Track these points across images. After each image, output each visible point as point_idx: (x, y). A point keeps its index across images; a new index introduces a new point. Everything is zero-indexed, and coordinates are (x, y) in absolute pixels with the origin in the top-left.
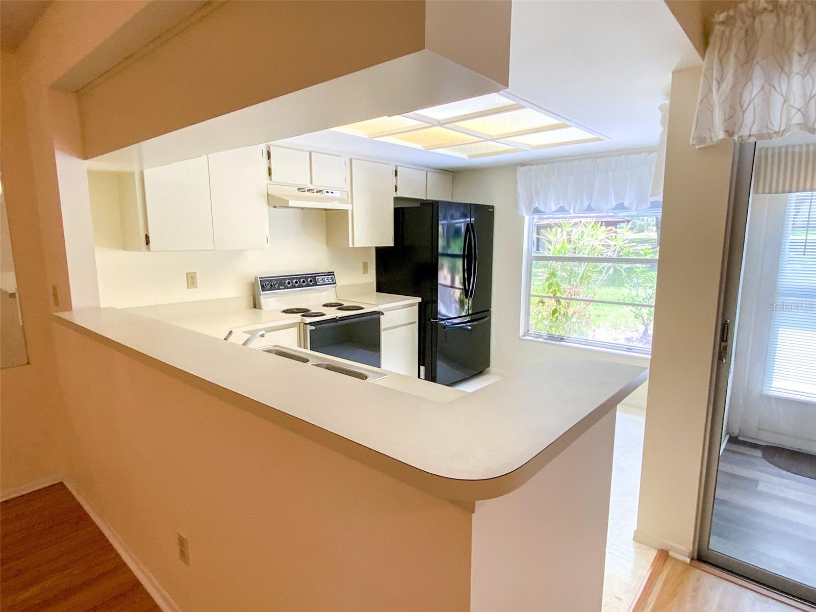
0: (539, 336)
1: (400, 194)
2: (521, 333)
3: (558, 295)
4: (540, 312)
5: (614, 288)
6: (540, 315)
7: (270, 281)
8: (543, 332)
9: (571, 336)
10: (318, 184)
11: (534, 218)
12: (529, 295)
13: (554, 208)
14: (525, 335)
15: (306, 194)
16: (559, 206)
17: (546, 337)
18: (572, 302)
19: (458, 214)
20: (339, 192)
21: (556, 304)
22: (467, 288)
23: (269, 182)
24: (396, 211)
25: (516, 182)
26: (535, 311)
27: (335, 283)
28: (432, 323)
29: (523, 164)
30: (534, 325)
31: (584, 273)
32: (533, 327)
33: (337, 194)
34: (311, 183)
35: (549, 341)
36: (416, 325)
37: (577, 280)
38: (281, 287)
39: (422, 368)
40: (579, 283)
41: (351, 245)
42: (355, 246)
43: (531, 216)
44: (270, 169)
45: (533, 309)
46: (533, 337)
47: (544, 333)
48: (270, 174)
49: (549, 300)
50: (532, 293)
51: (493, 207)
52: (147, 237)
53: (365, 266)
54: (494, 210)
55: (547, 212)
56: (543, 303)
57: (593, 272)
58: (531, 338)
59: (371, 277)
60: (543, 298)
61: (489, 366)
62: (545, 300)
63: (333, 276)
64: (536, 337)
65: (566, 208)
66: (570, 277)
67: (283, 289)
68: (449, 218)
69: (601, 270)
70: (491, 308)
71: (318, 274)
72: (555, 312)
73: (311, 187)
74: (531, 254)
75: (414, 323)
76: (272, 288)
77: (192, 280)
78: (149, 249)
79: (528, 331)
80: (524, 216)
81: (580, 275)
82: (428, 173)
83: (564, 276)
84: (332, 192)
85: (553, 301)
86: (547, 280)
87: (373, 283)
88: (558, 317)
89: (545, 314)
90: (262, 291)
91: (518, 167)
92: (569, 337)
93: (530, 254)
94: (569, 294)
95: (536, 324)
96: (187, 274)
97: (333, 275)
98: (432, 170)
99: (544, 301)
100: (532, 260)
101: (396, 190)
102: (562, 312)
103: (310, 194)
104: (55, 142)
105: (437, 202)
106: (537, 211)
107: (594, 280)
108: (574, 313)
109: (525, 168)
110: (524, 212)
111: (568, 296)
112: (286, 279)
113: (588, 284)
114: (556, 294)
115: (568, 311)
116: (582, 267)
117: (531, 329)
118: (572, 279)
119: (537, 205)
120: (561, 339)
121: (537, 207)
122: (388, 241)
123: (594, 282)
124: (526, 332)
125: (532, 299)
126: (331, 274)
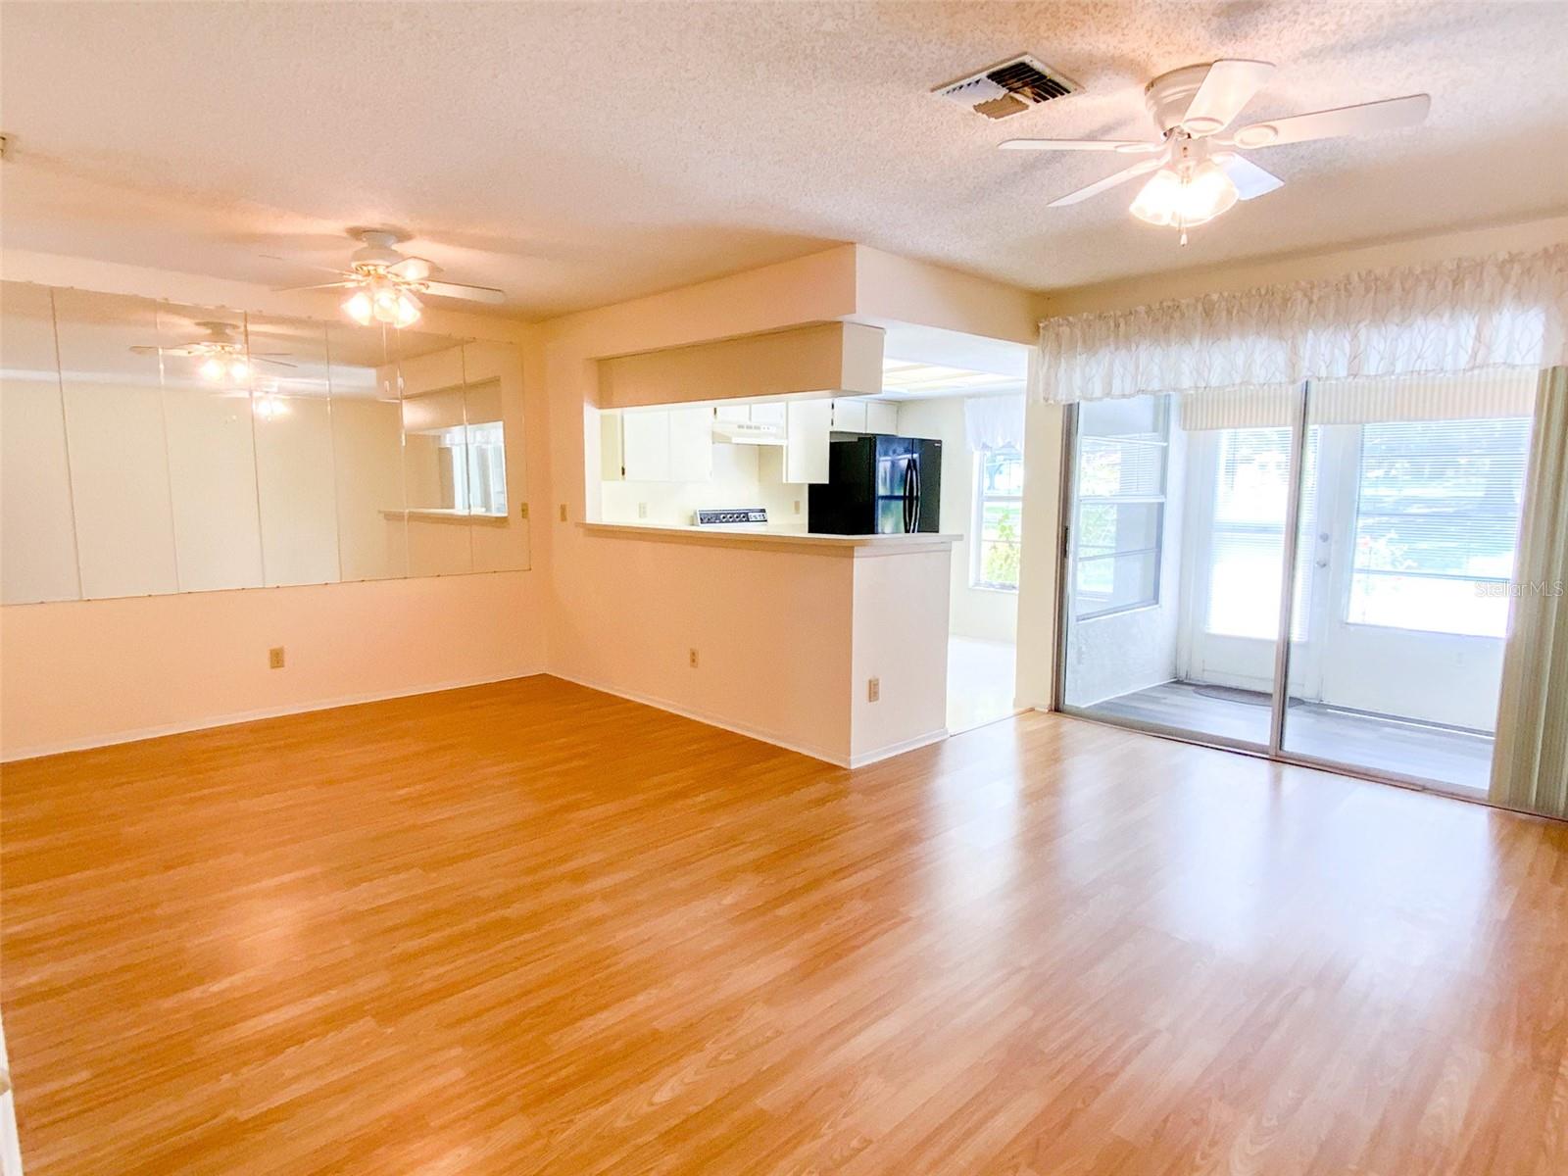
0: (991, 585)
1: (836, 429)
2: (971, 583)
7: (708, 515)
10: (756, 420)
11: (984, 456)
12: (979, 541)
13: (1001, 444)
14: (975, 586)
15: (745, 430)
17: (998, 586)
19: (900, 449)
20: (775, 428)
23: (714, 421)
24: (833, 446)
25: (963, 415)
27: (766, 521)
29: (970, 396)
30: (986, 573)
32: (984, 576)
33: (773, 430)
34: (750, 419)
38: (716, 521)
41: (784, 481)
42: (789, 482)
43: (982, 452)
44: (715, 410)
45: (985, 556)
46: (985, 586)
48: (715, 414)
49: (1002, 545)
50: (983, 537)
51: (940, 442)
52: (623, 469)
53: (797, 505)
54: (942, 446)
55: (994, 447)
56: (995, 547)
58: (982, 589)
59: (803, 518)
60: (995, 543)
62: (997, 544)
63: (766, 513)
65: (1013, 444)
67: (719, 523)
68: (891, 453)
71: (753, 511)
73: (749, 423)
74: (982, 494)
76: (709, 521)
77: (643, 510)
78: (624, 479)
79: (979, 581)
80: (973, 452)
82: (869, 405)
84: (768, 428)
87: (805, 521)
90: (700, 524)
91: (966, 399)
93: (980, 494)
98: (873, 401)
100: (982, 501)
101: (832, 424)
103: (749, 431)
104: (586, 399)
105: (875, 436)
106: (985, 447)
109: (973, 400)
110: (973, 448)
112: (722, 514)
117: (982, 578)
122: (823, 478)
124: (977, 581)
125: (984, 544)
126: (763, 511)
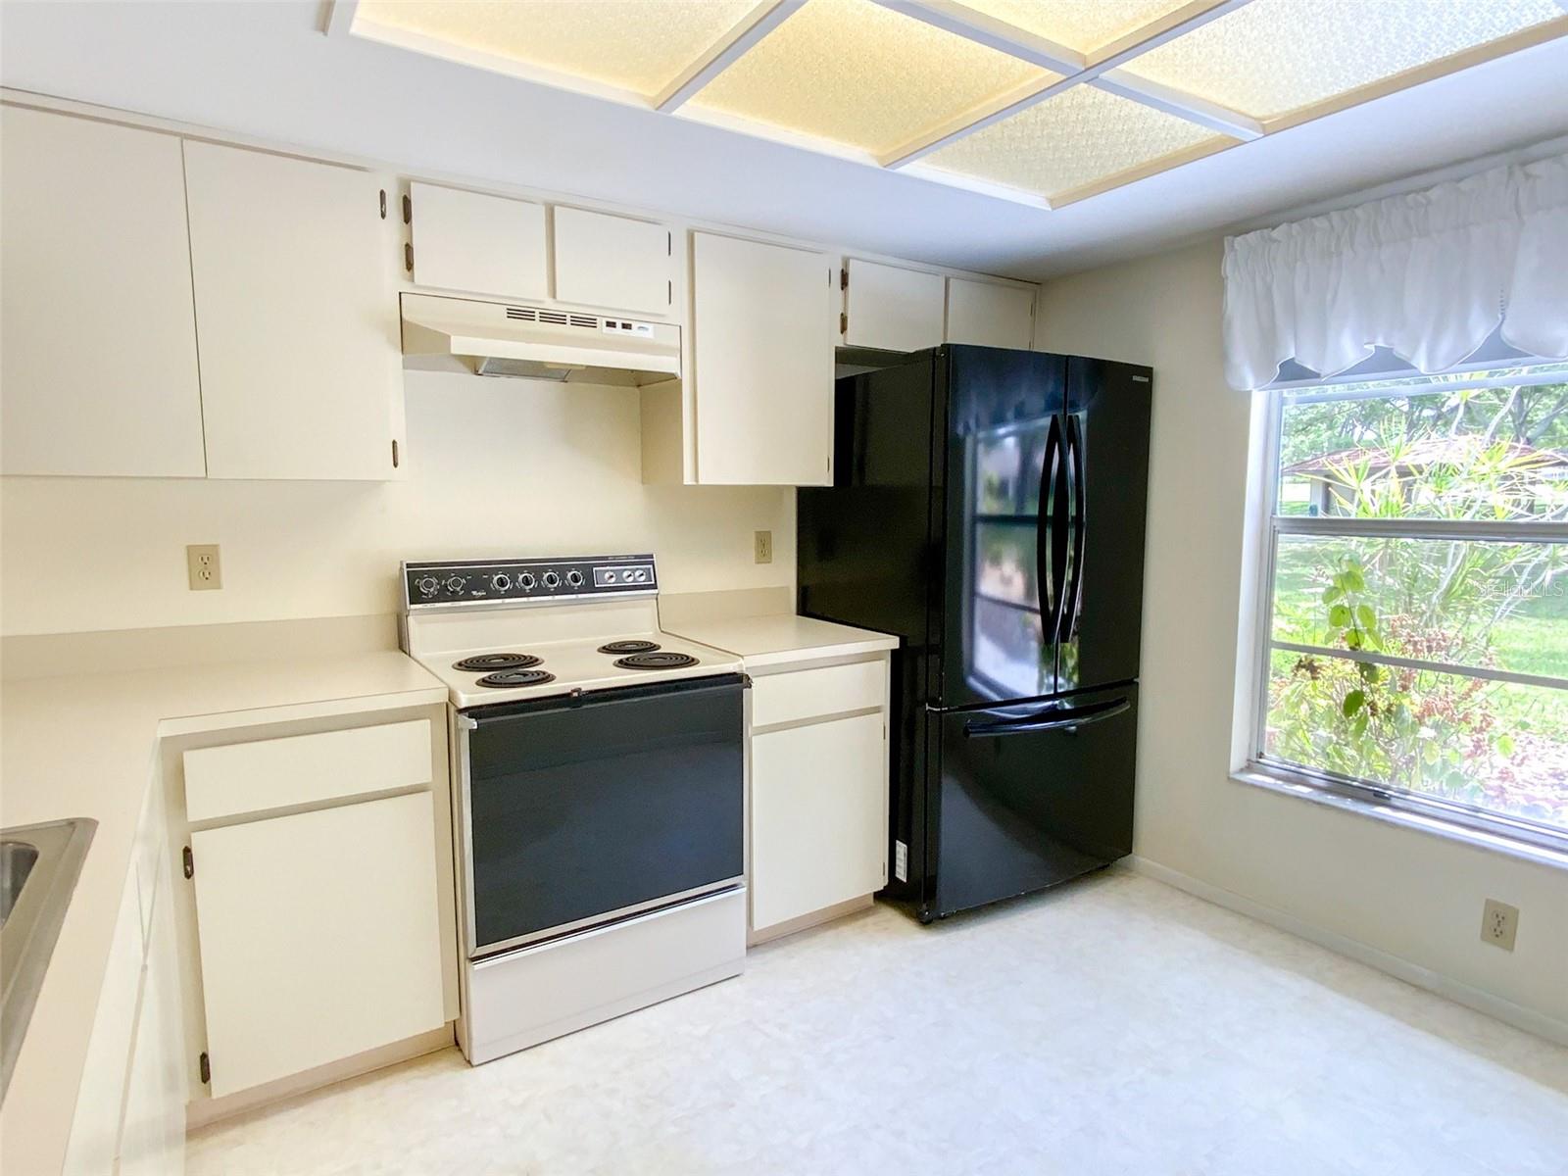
0: (1299, 778)
1: (856, 339)
2: (1237, 759)
3: (1368, 645)
4: (1302, 698)
5: (1537, 621)
6: (1305, 706)
7: (440, 575)
8: (1313, 764)
9: (1412, 790)
10: (573, 297)
11: (1283, 402)
12: (1264, 643)
13: (1354, 358)
14: (1249, 768)
15: (537, 324)
16: (1371, 347)
17: (1321, 783)
18: (1417, 673)
20: (650, 327)
21: (1359, 676)
22: (1051, 608)
23: (406, 287)
25: (1220, 285)
26: (1287, 691)
27: (655, 587)
28: (926, 716)
29: (1243, 228)
30: (1283, 737)
31: (1453, 580)
32: (1279, 744)
33: (644, 332)
34: (554, 295)
35: (1330, 799)
36: (883, 719)
37: (1434, 599)
38: (474, 593)
39: (901, 848)
40: (1438, 609)
41: (688, 480)
42: (701, 482)
43: (1275, 393)
44: (409, 249)
45: (1280, 691)
46: (1278, 777)
47: (1316, 766)
48: (409, 266)
49: (1338, 661)
50: (1276, 635)
51: (1148, 372)
53: (763, 541)
54: (1151, 381)
55: (1327, 369)
56: (1312, 669)
57: (1486, 579)
58: (1268, 781)
59: (783, 573)
60: (1315, 656)
61: (1129, 851)
62: (1322, 660)
63: (651, 566)
64: (1287, 780)
65: (1401, 351)
66: (1409, 589)
67: (481, 598)
68: (1010, 415)
69: (1510, 572)
70: (1138, 676)
71: (604, 561)
72: (1353, 702)
73: (551, 306)
74: (1274, 513)
75: (877, 710)
76: (443, 596)
77: (204, 567)
79: (1261, 755)
80: (1250, 392)
81: (1444, 585)
82: (952, 282)
83: (1390, 588)
84: (625, 326)
85: (1350, 667)
86: (1331, 593)
87: (786, 589)
88: (1366, 720)
89: (1322, 703)
90: (411, 603)
91: (1227, 240)
92: (1407, 793)
93: (1269, 514)
94: (1410, 647)
95: (1290, 734)
96: (189, 548)
97: (652, 563)
98: (963, 274)
99: (1316, 664)
100: (1275, 533)
101: (843, 329)
102: (1382, 705)
103: (552, 327)
105: (947, 347)
106: (1292, 373)
107: (1489, 602)
108: (1428, 710)
109: (1252, 236)
110: (1246, 376)
111: (1403, 650)
112: (496, 571)
113: (1468, 611)
114: (1358, 644)
115: (1406, 702)
116: (1449, 564)
117: (1272, 750)
118: (1416, 596)
119: (1291, 354)
120: (1378, 794)
121: (1293, 359)
122: (818, 472)
123: (1490, 608)
124: (1254, 759)
125: (1276, 657)
126: (646, 560)
